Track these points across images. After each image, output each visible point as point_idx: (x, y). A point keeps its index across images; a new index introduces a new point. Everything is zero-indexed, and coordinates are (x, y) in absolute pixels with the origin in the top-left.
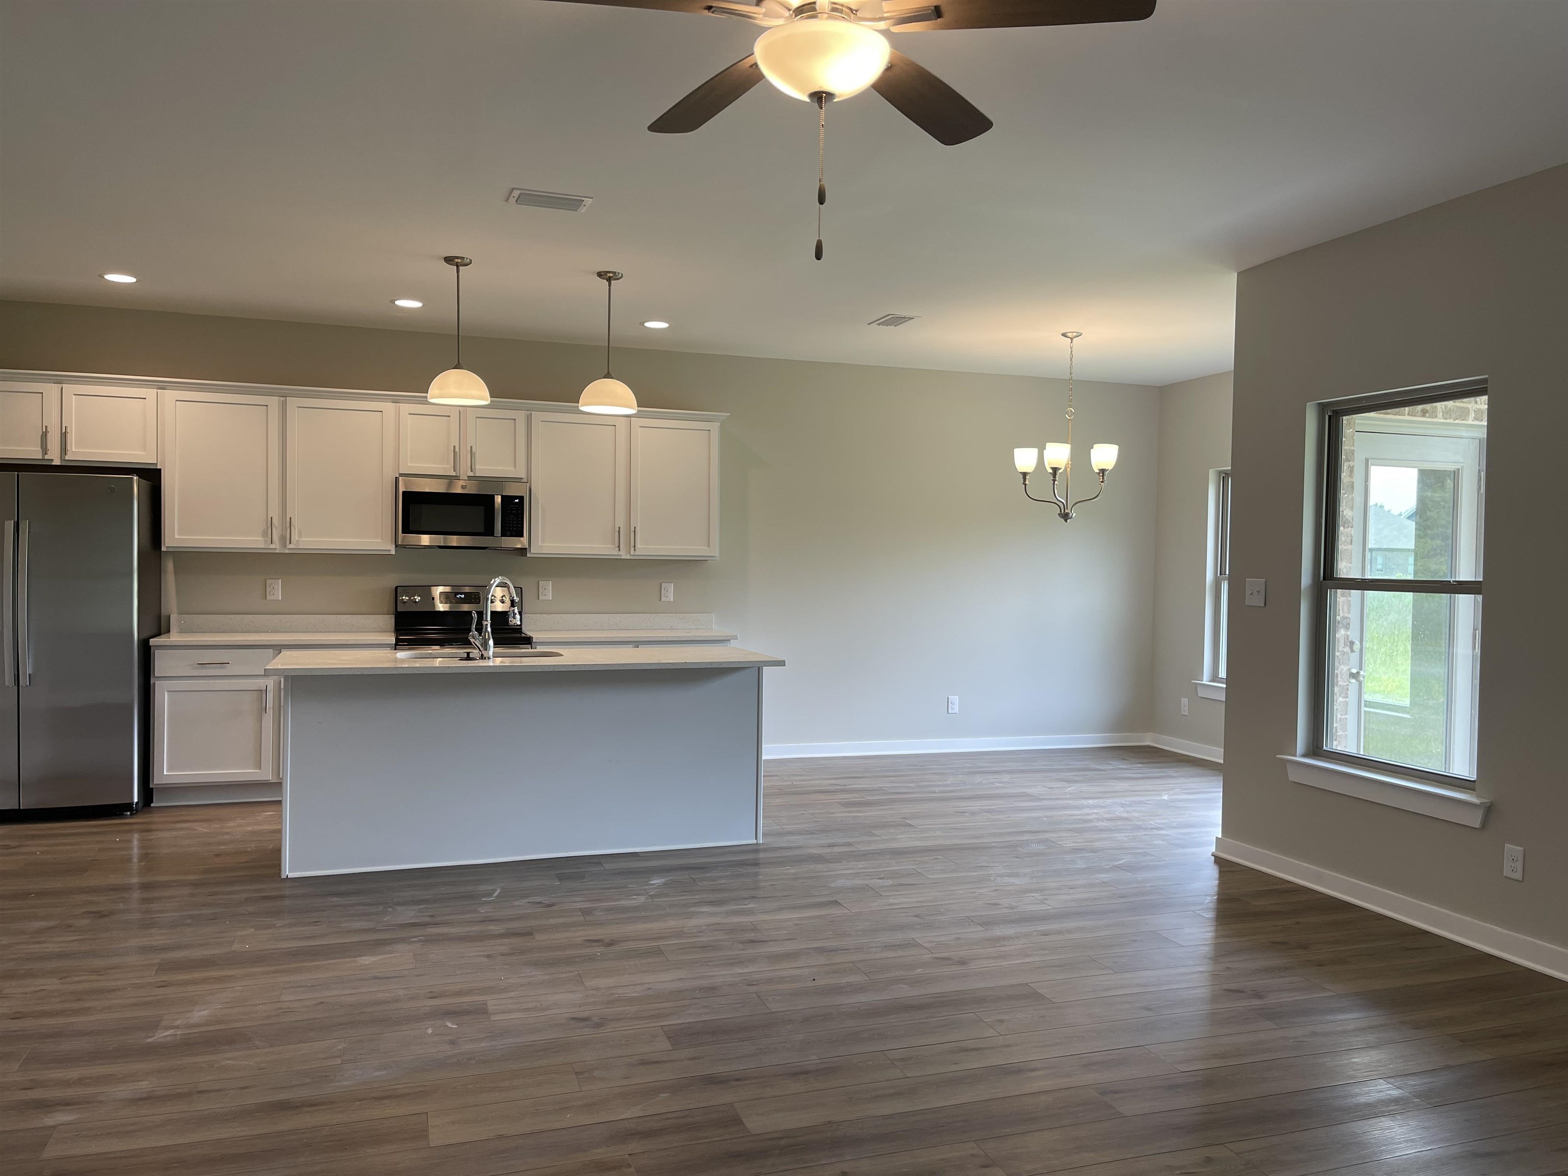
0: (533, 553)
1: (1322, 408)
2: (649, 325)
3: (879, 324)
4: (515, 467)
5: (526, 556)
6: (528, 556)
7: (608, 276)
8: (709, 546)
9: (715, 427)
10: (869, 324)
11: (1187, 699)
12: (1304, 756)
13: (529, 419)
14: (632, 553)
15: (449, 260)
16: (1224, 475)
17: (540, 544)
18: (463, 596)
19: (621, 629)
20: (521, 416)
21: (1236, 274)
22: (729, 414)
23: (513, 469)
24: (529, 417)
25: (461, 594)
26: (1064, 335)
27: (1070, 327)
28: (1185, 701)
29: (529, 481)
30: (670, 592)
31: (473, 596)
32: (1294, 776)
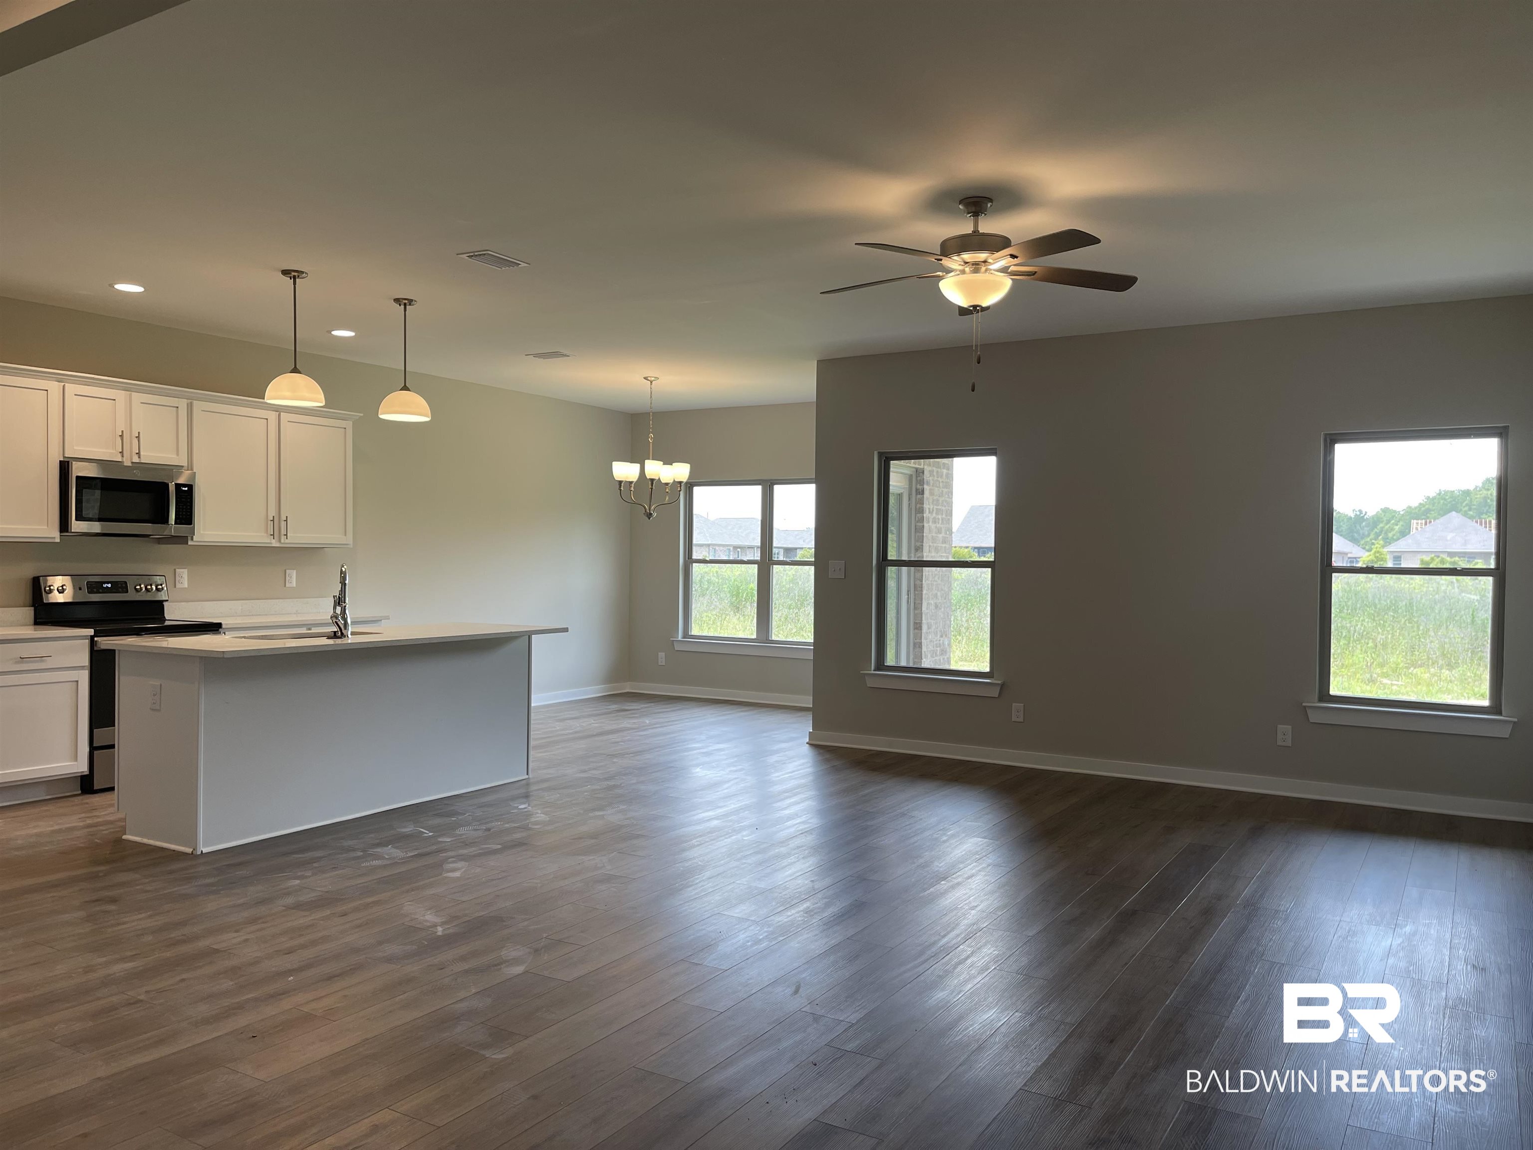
0: (195, 541)
1: (881, 455)
2: (335, 333)
3: (534, 356)
4: (178, 455)
5: (187, 544)
6: (189, 544)
7: (405, 303)
8: (345, 535)
9: (349, 425)
10: (526, 355)
11: (664, 653)
12: (874, 671)
13: (190, 407)
14: (282, 541)
15: (285, 272)
16: (689, 485)
17: (202, 532)
18: (109, 585)
19: (253, 615)
20: (183, 404)
21: (816, 361)
22: (362, 415)
23: (175, 456)
24: (189, 405)
25: (108, 584)
26: (645, 378)
27: (651, 373)
28: (662, 655)
29: (190, 467)
30: (293, 577)
31: (120, 585)
32: (870, 683)
